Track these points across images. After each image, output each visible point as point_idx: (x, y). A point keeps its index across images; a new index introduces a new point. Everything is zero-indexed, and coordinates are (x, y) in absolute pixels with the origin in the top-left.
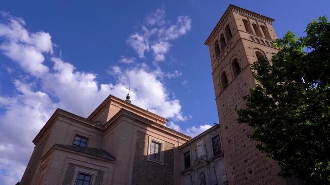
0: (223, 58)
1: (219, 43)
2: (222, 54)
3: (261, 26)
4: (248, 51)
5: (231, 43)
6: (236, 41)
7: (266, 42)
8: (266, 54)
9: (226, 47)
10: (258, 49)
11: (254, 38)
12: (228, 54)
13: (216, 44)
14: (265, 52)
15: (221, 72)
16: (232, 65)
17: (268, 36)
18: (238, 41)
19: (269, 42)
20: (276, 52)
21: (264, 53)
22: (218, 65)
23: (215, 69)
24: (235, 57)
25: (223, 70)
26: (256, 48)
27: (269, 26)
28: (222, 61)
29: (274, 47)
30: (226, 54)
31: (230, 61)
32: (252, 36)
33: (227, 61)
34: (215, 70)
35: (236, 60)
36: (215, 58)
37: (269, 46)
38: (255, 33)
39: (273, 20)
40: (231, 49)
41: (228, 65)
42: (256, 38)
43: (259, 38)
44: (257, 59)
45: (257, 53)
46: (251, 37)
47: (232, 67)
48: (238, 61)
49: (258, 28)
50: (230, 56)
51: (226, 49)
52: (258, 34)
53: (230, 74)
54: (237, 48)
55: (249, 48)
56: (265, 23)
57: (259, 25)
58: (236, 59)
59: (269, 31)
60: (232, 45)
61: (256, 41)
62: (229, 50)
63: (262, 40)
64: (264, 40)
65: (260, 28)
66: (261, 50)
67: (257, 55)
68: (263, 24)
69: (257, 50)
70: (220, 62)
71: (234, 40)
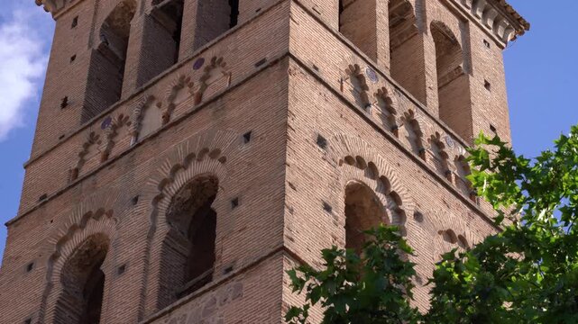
0: (125, 140)
1: (137, 25)
2: (131, 111)
3: (440, 33)
4: (301, 159)
5: (216, 62)
6: (246, 66)
7: (436, 142)
8: (410, 223)
9: (174, 79)
10: (372, 169)
11: (373, 86)
12: (169, 124)
13: (116, 30)
14: (408, 207)
15: (79, 237)
16: (170, 218)
17: (455, 111)
18: (263, 67)
19: (454, 151)
20: (476, 234)
21: (400, 213)
22: (75, 178)
23: (44, 200)
24: (205, 167)
25: (93, 228)
26: (359, 162)
27: (485, 56)
28: (108, 161)
29: (468, 197)
30: (154, 120)
31: (164, 183)
32: (364, 69)
33: (147, 172)
34: (36, 206)
35: (205, 189)
36: (72, 119)
37: (441, 176)
38: (384, 62)
39: (518, 24)
40: (201, 105)
41: (145, 206)
42: (382, 96)
43: (400, 104)
44: (341, 233)
45: (355, 195)
46: (355, 74)
47: (163, 228)
48: (220, 204)
49: (416, 33)
50: (177, 144)
51: (163, 89)
52: (406, 74)
53: (135, 271)
54: (240, 112)
55: (321, 142)
56: (464, 22)
57: (430, 17)
58: (213, 181)
59: (475, 82)
60: (219, 82)
61: (375, 112)
62: (185, 102)
63: (412, 123)
64: (428, 127)
65: (429, 43)
66: (384, 182)
67: (349, 209)
68: (453, 24)
69: (359, 175)
70: (94, 160)
71: (241, 49)
